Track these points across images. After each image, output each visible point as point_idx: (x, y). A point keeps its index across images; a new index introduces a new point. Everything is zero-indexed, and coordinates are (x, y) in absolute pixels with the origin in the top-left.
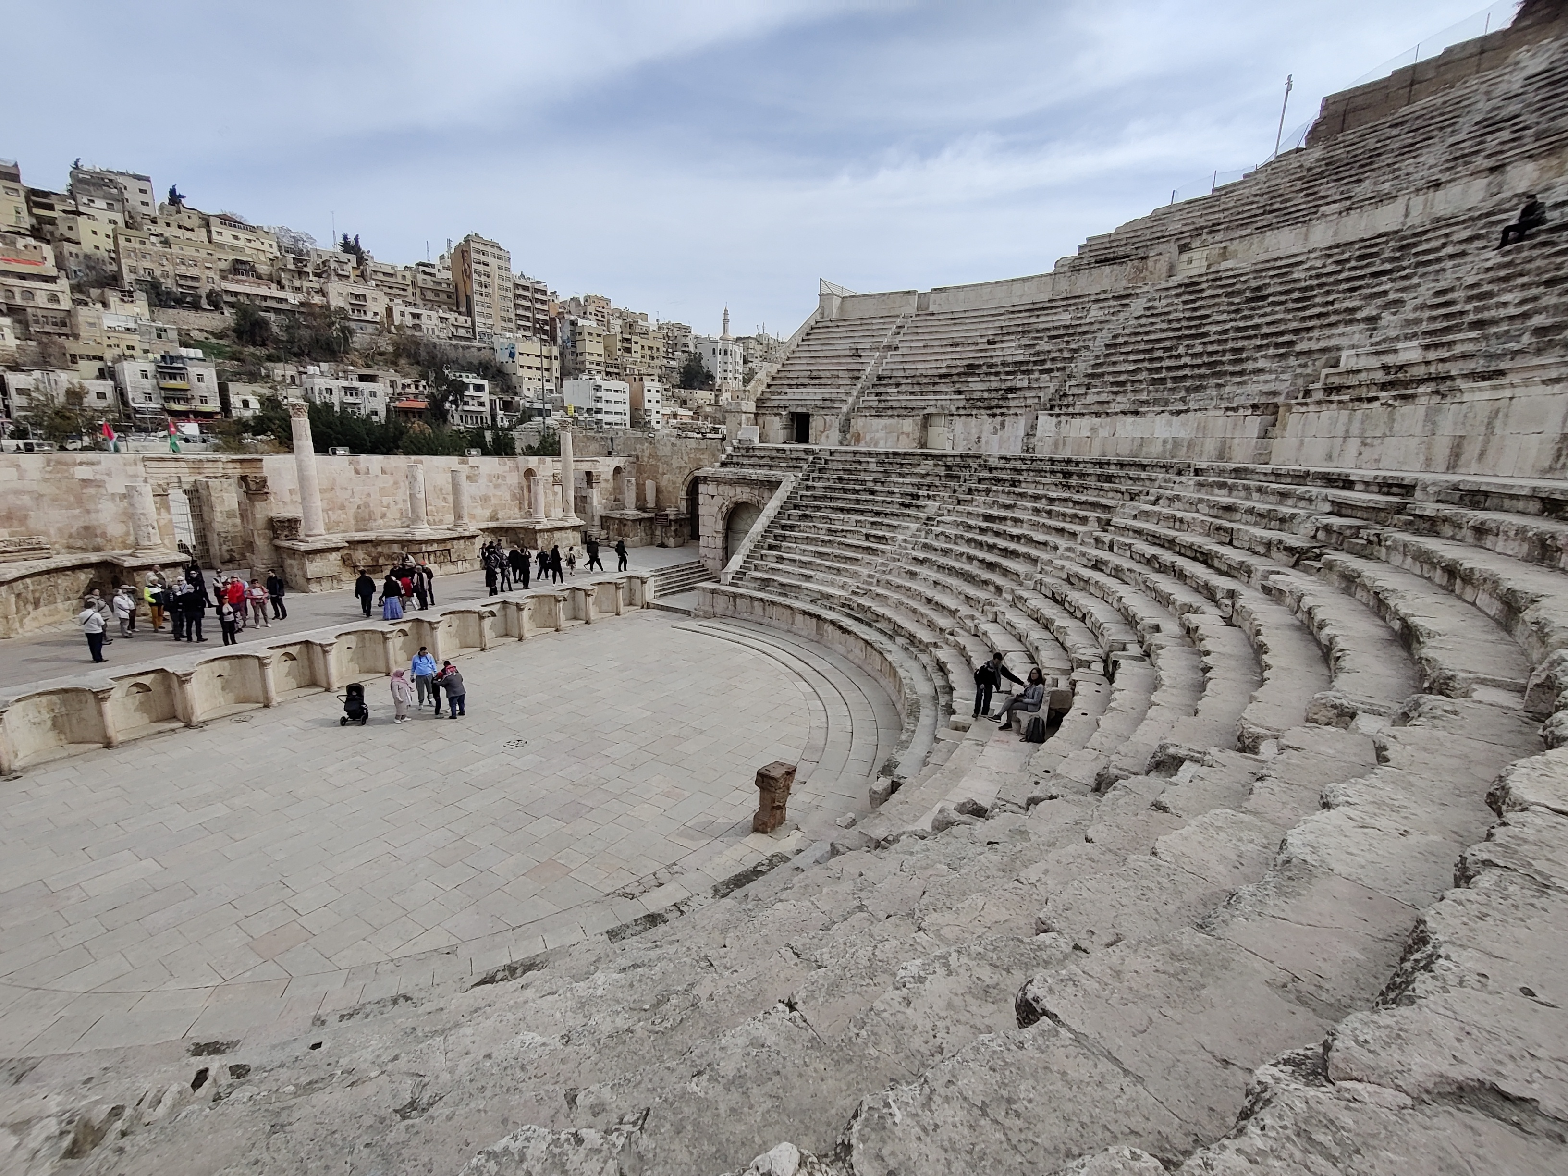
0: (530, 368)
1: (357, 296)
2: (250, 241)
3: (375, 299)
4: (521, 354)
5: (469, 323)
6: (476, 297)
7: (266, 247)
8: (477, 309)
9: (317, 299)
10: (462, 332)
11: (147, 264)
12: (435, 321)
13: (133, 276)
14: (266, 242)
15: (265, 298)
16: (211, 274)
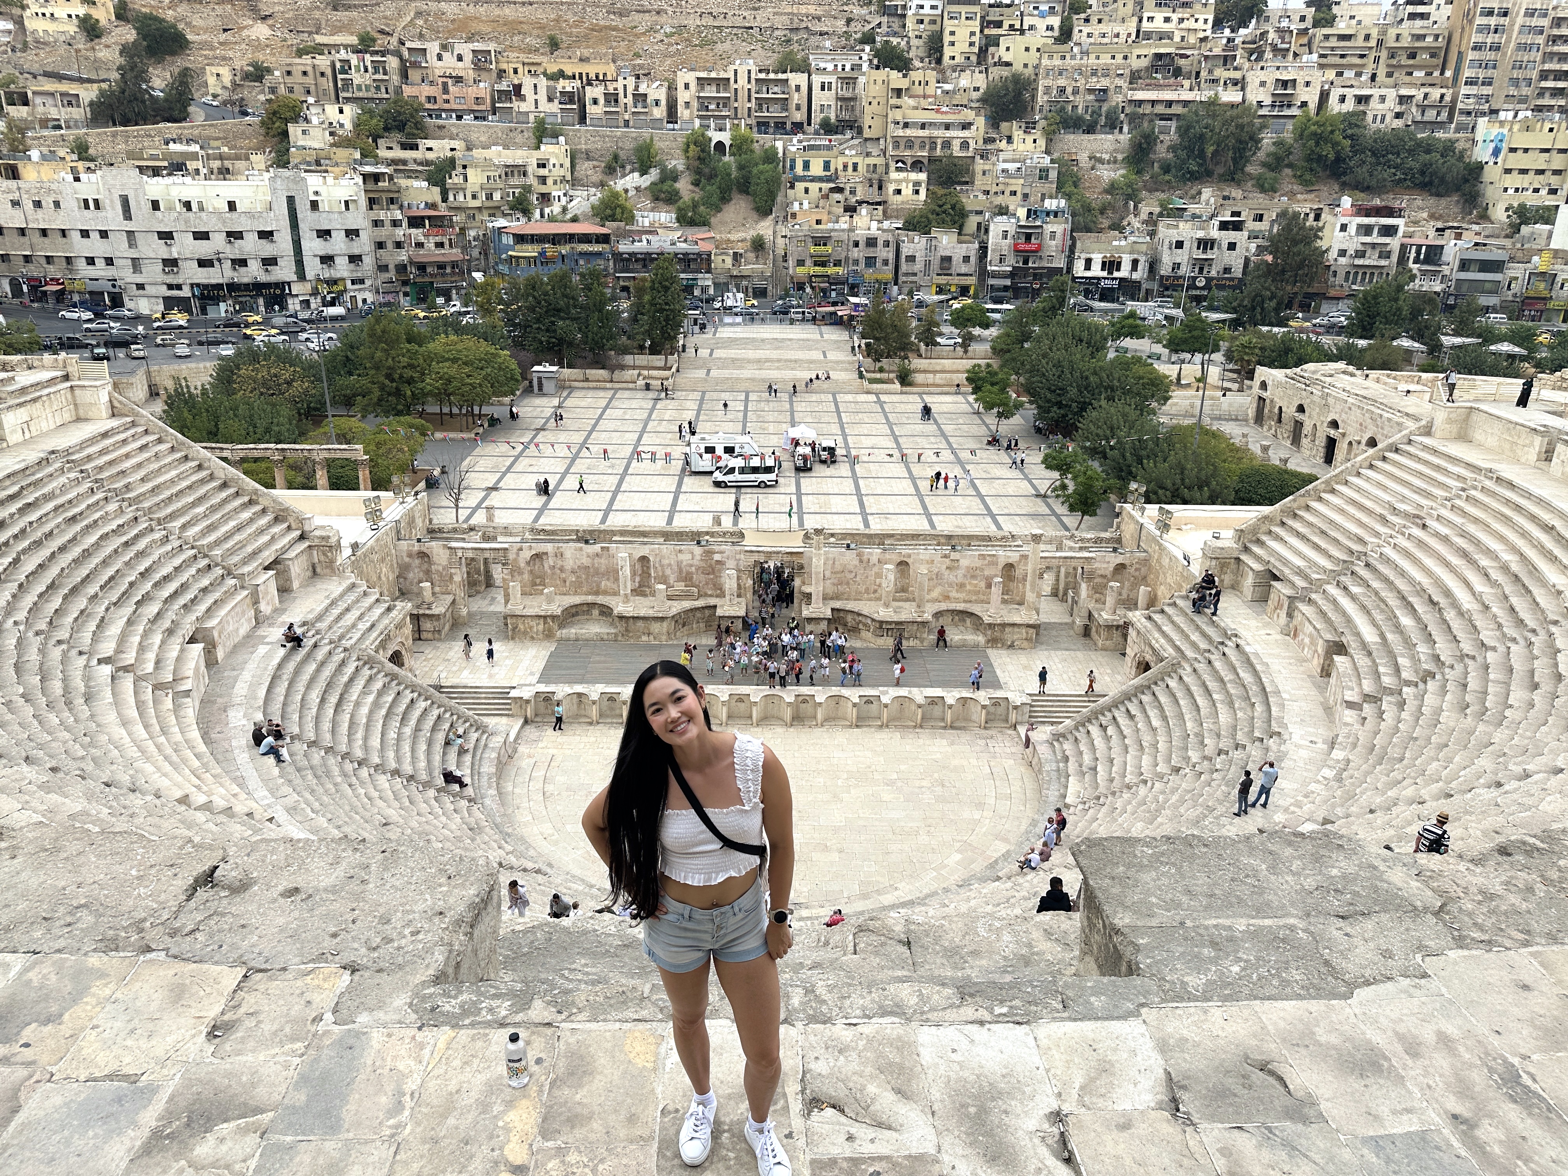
0: (1523, 172)
1: (1285, 84)
2: (1181, 20)
3: (1308, 84)
4: (1513, 150)
5: (1448, 98)
6: (1471, 55)
7: (1200, 25)
8: (1467, 73)
9: (1231, 96)
10: (1431, 115)
11: (1062, 82)
12: (1391, 103)
13: (1046, 98)
14: (1202, 17)
15: (1169, 104)
16: (1119, 82)
